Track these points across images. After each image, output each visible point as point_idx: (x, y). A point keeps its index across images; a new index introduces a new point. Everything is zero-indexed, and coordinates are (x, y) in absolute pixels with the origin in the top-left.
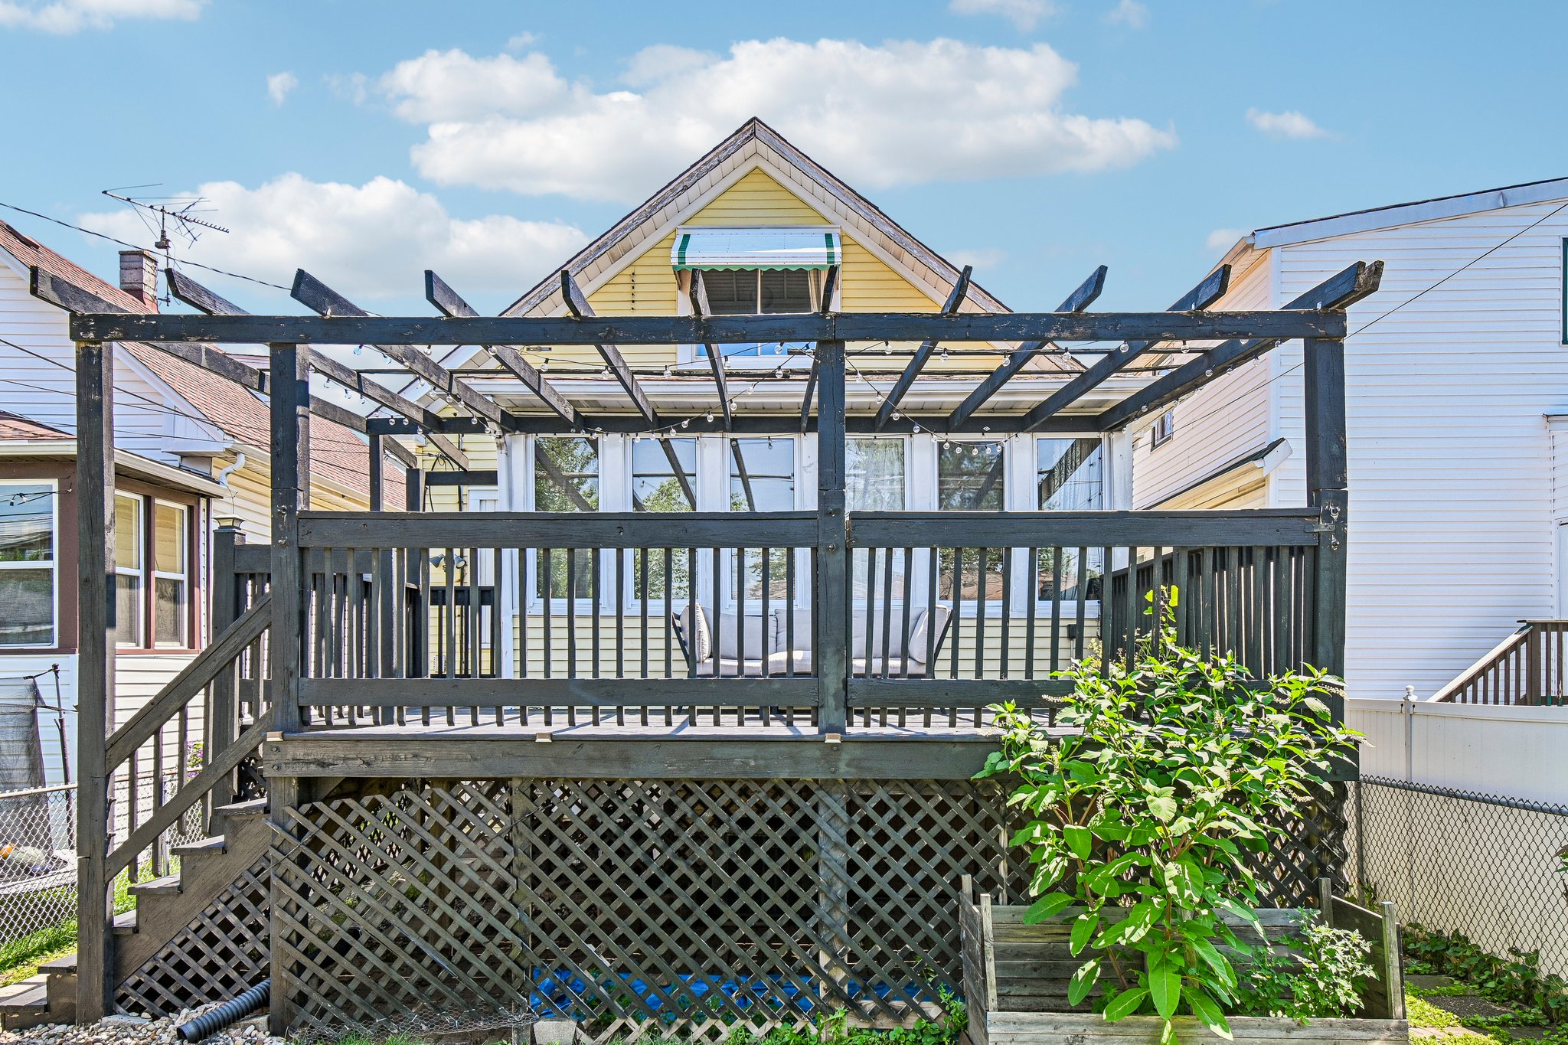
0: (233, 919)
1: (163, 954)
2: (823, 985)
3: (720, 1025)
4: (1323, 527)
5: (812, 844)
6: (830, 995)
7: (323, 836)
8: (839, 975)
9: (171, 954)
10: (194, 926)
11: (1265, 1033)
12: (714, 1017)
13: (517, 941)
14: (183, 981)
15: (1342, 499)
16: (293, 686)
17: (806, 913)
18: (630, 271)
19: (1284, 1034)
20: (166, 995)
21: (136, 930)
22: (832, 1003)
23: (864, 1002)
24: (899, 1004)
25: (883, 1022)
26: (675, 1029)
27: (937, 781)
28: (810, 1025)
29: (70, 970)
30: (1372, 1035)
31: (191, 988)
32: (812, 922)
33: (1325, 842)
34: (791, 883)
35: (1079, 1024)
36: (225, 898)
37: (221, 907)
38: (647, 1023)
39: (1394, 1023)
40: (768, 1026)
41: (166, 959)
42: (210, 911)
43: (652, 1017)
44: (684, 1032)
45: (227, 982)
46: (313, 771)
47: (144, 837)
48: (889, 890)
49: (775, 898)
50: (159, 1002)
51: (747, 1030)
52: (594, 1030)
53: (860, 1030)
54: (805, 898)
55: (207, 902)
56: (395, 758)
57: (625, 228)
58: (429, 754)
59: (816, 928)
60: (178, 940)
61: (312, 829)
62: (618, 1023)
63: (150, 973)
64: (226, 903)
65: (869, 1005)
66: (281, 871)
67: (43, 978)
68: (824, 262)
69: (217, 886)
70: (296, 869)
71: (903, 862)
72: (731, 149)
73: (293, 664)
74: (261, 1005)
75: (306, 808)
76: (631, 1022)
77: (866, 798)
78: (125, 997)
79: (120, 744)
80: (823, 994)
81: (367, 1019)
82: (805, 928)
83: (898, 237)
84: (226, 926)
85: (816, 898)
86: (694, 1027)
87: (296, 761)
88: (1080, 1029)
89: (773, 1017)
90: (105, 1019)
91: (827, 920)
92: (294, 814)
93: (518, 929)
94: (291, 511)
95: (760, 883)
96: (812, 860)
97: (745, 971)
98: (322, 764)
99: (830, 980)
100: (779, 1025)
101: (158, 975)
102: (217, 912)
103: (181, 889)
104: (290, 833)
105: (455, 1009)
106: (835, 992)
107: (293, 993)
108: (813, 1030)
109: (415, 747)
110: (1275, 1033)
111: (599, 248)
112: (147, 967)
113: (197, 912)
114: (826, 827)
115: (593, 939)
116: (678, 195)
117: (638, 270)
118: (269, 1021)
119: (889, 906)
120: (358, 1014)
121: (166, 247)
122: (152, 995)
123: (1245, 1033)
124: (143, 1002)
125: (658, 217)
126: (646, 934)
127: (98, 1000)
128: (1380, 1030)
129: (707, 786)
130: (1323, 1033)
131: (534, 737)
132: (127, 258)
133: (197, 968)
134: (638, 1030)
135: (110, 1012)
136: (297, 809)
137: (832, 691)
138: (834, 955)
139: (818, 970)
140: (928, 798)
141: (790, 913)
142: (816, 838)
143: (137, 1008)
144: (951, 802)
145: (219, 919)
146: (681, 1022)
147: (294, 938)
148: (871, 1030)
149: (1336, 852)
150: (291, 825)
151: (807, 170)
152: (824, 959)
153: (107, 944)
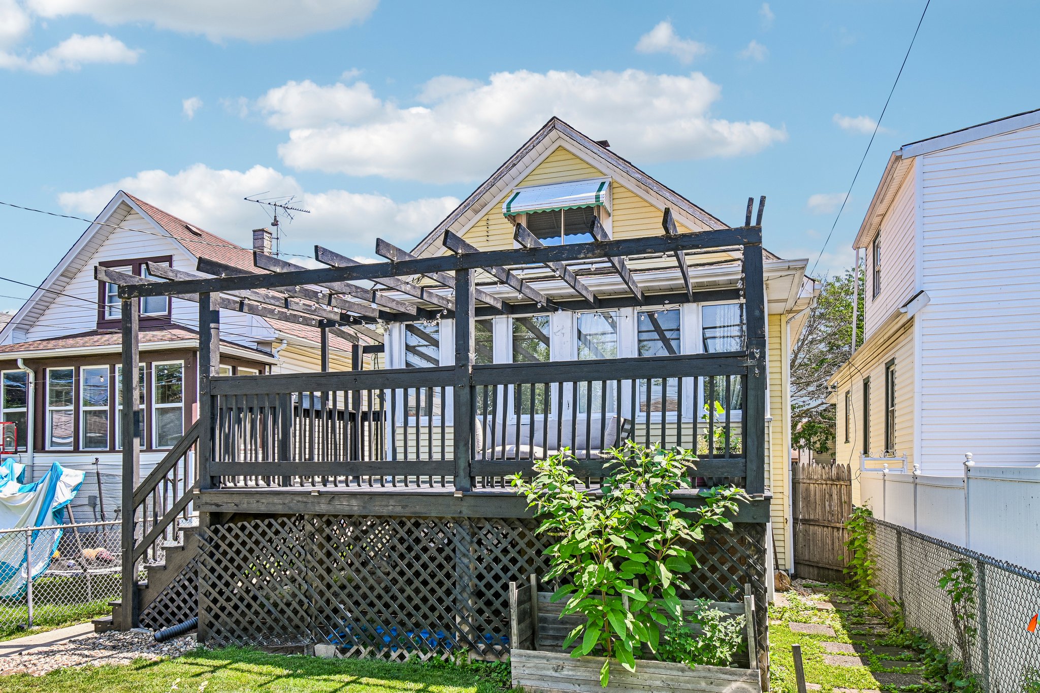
0: (187, 583)
1: (158, 600)
2: (457, 634)
3: (405, 653)
4: (750, 362)
5: (452, 554)
6: (460, 640)
7: (220, 542)
8: (466, 629)
9: (162, 600)
10: (171, 586)
11: (669, 672)
12: (401, 648)
13: (305, 600)
14: (167, 614)
15: (762, 344)
16: (208, 465)
17: (448, 592)
18: (485, 218)
19: (680, 673)
20: (161, 620)
21: (147, 587)
22: (462, 644)
23: (480, 645)
24: (498, 647)
25: (490, 657)
26: (382, 653)
27: (519, 519)
28: (451, 656)
29: (120, 605)
30: (735, 678)
31: (171, 617)
32: (452, 598)
33: (751, 561)
34: (440, 575)
35: (560, 659)
36: (184, 573)
37: (182, 577)
38: (369, 648)
39: (749, 671)
40: (429, 655)
41: (160, 602)
42: (178, 579)
43: (371, 646)
44: (387, 656)
45: (186, 615)
46: (214, 509)
47: (150, 540)
48: (493, 582)
49: (432, 584)
50: (158, 624)
51: (418, 657)
52: (343, 651)
53: (477, 661)
54: (448, 584)
55: (176, 574)
56: (248, 503)
57: (480, 193)
58: (264, 501)
59: (454, 601)
60: (165, 593)
61: (215, 538)
62: (355, 648)
63: (153, 609)
64: (184, 575)
65: (482, 646)
66: (202, 559)
67: (111, 608)
68: (593, 201)
69: (180, 567)
70: (208, 559)
71: (500, 566)
72: (541, 138)
73: (208, 455)
74: (194, 627)
75: (213, 527)
76: (362, 648)
77: (480, 528)
78: (143, 620)
79: (139, 494)
80: (457, 639)
81: (239, 637)
82: (448, 601)
83: (644, 179)
84: (184, 587)
85: (454, 584)
86: (392, 653)
87: (207, 503)
88: (561, 662)
89: (431, 650)
90: (132, 629)
91: (459, 597)
92: (208, 531)
93: (307, 594)
94: (207, 377)
95: (425, 575)
96: (452, 563)
97: (417, 625)
98: (217, 505)
99: (460, 631)
100: (435, 655)
101: (157, 610)
102: (181, 580)
103: (165, 567)
104: (206, 540)
105: (279, 636)
106: (463, 638)
107: (207, 622)
108: (453, 659)
109: (258, 497)
110: (675, 673)
111: (465, 207)
112: (152, 606)
113: (172, 579)
114: (459, 545)
115: (342, 602)
116: (510, 169)
117: (491, 217)
118: (198, 635)
119: (492, 591)
120: (236, 634)
121: (277, 225)
122: (154, 620)
123: (657, 671)
124: (151, 623)
125: (500, 184)
126: (368, 601)
127: (130, 620)
128: (741, 675)
129: (398, 520)
130: (703, 674)
131: (310, 492)
132: (256, 233)
133: (173, 607)
134: (364, 652)
135: (135, 626)
136: (209, 528)
137: (462, 467)
138: (463, 618)
139: (454, 625)
140: (513, 529)
141: (440, 592)
142: (454, 550)
143: (148, 626)
144: (527, 532)
145: (181, 583)
146: (386, 650)
147: (208, 593)
148: (483, 661)
149: (758, 568)
150: (206, 537)
151: (587, 144)
152: (458, 619)
153: (134, 593)
